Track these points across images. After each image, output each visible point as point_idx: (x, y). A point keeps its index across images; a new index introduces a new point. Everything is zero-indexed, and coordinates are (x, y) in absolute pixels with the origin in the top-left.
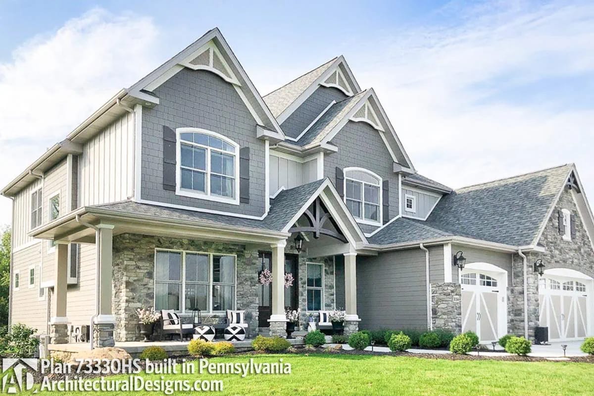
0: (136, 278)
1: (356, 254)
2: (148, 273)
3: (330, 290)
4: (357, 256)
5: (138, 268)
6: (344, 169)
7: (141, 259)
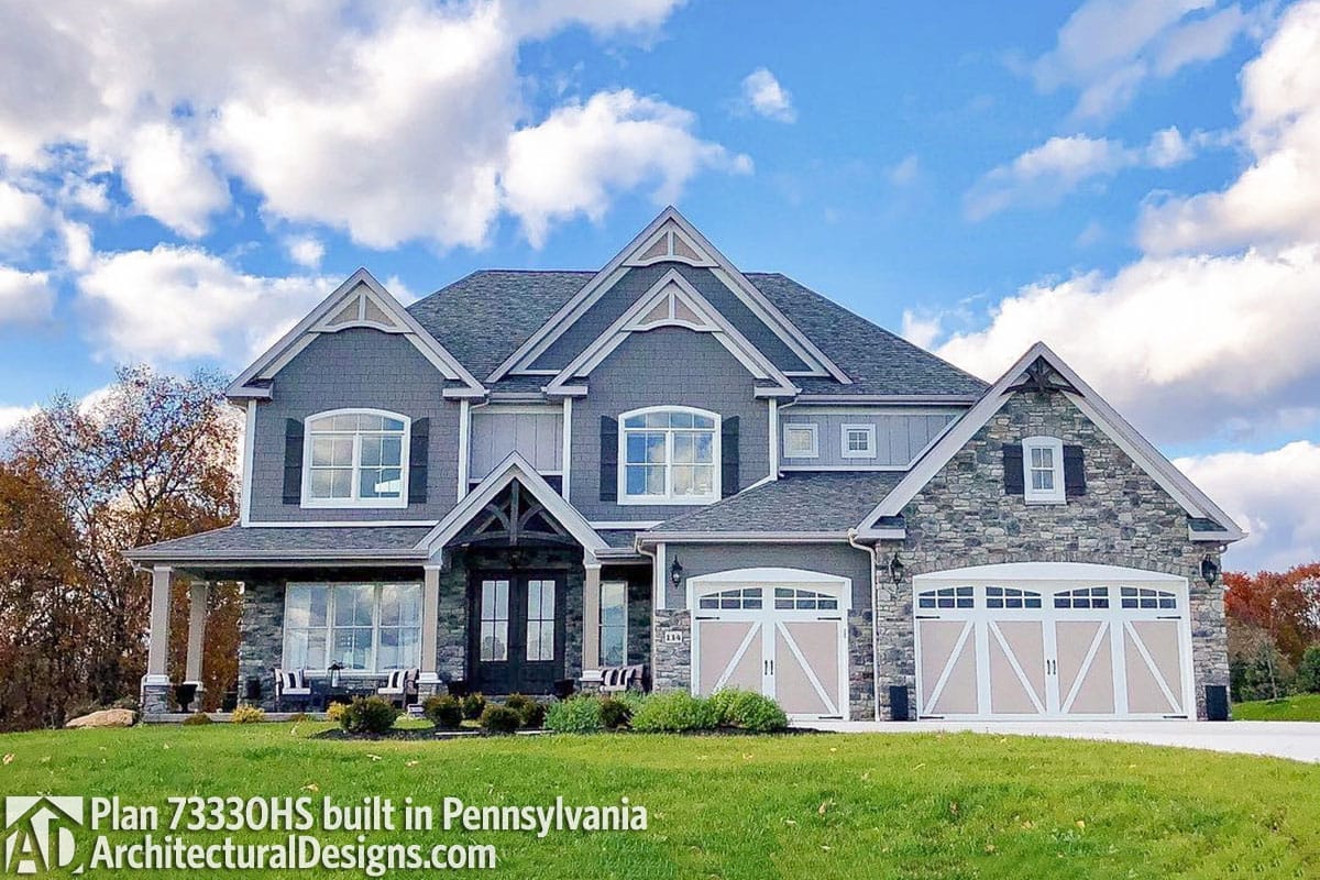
0: (257, 626)
1: (600, 566)
2: (275, 618)
3: (641, 628)
4: (601, 570)
5: (261, 612)
6: (620, 416)
7: (265, 600)
